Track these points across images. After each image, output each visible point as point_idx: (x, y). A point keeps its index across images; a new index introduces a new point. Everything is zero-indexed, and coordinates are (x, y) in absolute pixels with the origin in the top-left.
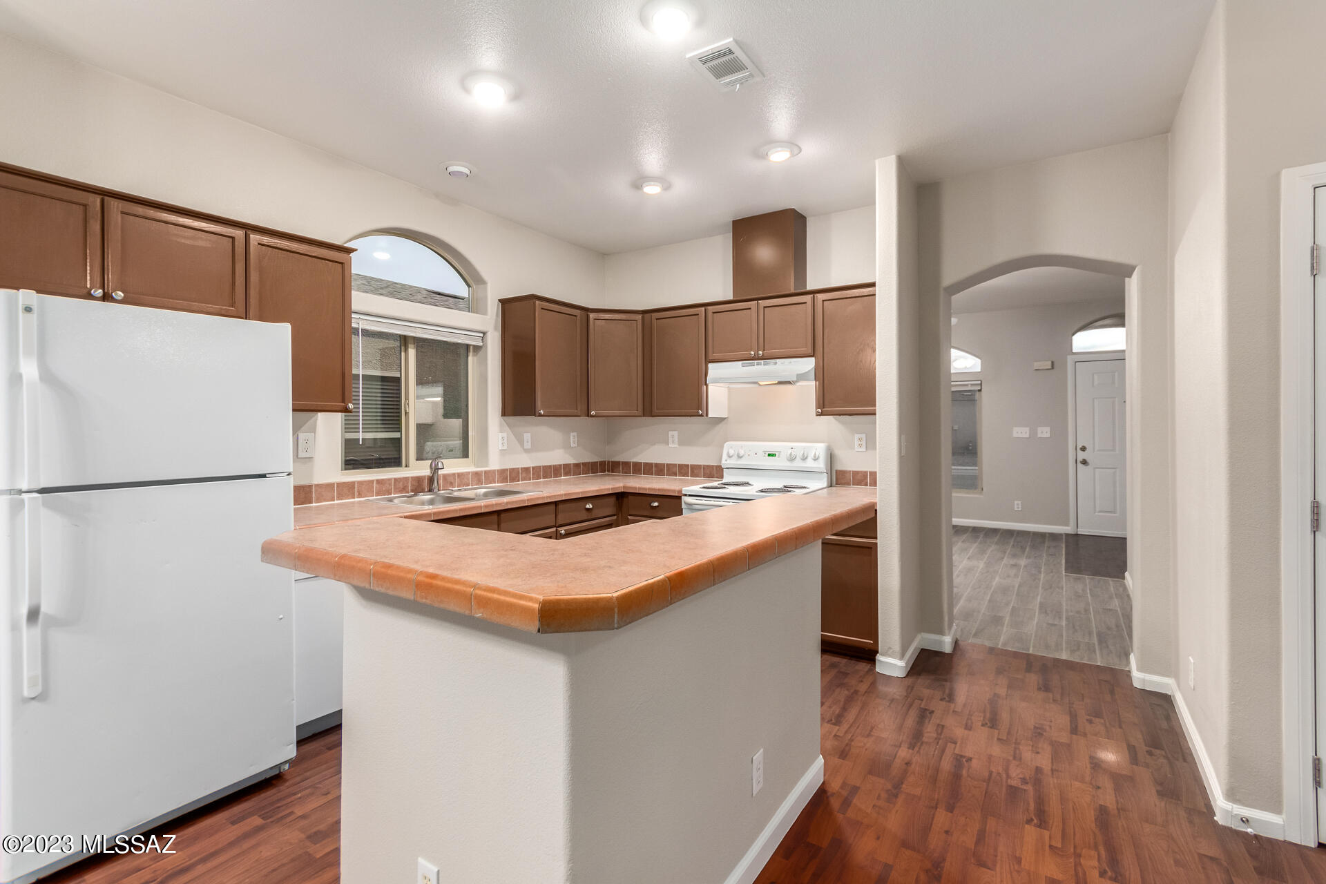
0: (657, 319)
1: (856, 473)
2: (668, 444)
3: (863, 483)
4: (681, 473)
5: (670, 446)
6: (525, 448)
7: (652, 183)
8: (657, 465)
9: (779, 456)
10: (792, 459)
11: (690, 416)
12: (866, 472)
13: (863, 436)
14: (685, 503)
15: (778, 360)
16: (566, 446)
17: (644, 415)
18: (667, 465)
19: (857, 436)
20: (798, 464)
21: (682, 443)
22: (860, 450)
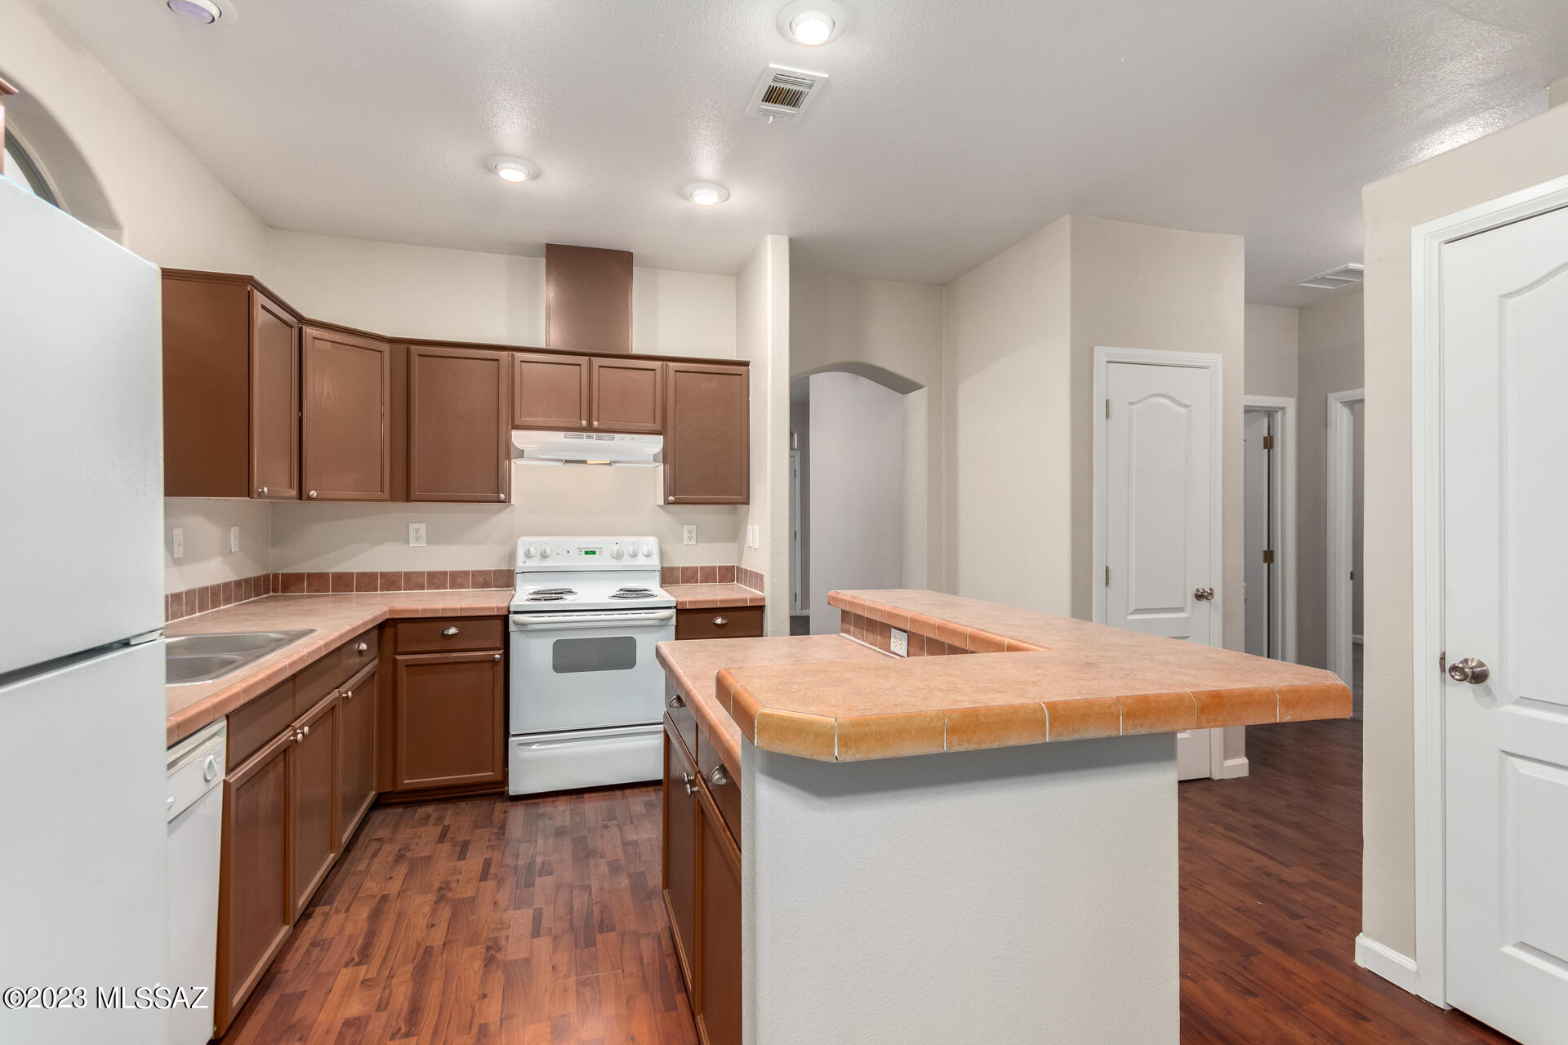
0: (419, 355)
1: (685, 569)
2: (408, 544)
3: (694, 580)
4: (434, 584)
5: (411, 545)
6: (176, 556)
7: (513, 166)
8: (383, 575)
9: (600, 554)
10: (618, 556)
11: (479, 502)
12: (697, 567)
13: (693, 527)
14: (514, 622)
15: (616, 435)
16: (226, 552)
17: (393, 498)
18: (406, 574)
19: (686, 528)
20: (626, 563)
21: (433, 539)
22: (690, 543)
